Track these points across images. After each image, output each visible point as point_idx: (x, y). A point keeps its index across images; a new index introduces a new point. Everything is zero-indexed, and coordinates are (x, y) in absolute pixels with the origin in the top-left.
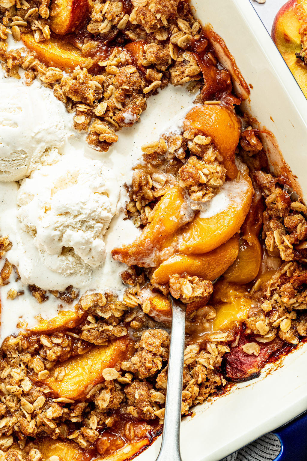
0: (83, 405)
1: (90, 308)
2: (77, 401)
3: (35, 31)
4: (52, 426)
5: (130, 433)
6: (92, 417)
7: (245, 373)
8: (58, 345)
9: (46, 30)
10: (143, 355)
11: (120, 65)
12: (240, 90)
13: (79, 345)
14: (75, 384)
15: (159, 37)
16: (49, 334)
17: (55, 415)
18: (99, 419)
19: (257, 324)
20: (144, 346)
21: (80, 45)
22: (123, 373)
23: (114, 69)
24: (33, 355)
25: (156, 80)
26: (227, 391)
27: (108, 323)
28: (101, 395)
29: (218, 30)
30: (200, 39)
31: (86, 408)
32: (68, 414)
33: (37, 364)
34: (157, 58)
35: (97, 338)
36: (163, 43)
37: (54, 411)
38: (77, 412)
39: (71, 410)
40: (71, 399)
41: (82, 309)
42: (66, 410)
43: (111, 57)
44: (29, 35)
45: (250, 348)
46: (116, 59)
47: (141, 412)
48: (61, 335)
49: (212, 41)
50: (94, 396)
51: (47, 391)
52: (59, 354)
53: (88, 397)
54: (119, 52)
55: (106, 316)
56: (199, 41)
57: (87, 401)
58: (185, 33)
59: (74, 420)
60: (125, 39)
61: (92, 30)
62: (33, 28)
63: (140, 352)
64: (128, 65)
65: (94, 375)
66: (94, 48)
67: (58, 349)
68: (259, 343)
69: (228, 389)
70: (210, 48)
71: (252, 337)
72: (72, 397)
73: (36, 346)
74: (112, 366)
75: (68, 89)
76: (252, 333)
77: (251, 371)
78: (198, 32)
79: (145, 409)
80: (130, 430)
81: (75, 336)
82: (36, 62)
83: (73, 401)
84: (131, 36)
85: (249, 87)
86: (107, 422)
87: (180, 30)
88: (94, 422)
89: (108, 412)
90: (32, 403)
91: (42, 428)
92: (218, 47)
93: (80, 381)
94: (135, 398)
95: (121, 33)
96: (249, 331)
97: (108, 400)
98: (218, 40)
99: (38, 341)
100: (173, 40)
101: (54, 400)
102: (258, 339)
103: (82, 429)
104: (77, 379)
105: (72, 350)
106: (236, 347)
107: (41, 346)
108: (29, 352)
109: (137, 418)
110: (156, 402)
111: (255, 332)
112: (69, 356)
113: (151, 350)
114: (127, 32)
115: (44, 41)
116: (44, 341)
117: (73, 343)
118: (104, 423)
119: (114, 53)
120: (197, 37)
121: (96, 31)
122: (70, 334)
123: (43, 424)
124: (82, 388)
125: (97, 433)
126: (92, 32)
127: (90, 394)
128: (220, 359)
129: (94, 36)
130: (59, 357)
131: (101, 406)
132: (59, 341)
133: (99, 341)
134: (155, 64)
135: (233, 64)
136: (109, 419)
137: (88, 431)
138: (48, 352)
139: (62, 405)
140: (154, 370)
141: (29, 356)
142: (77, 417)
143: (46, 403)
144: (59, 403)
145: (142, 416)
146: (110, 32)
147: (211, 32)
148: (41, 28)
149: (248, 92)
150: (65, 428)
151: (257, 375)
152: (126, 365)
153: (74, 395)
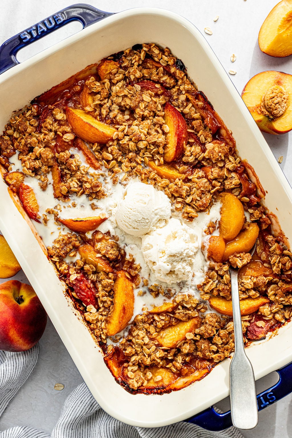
0: (174, 350)
1: (180, 302)
2: (172, 348)
3: (156, 160)
4: (159, 361)
5: (198, 365)
6: (179, 357)
7: (258, 337)
8: (163, 320)
9: (162, 160)
10: (207, 326)
11: (199, 178)
12: (260, 193)
13: (173, 320)
14: (171, 340)
15: (219, 165)
16: (158, 314)
17: (161, 356)
18: (182, 358)
19: (265, 310)
20: (207, 322)
21: (178, 168)
22: (196, 335)
23: (196, 180)
24: (150, 324)
25: (218, 186)
26: (248, 346)
27: (188, 309)
28: (184, 346)
29: (250, 163)
30: (240, 166)
31: (176, 351)
32: (167, 355)
33: (152, 329)
34: (218, 175)
35: (183, 317)
36: (221, 168)
37: (160, 354)
38: (171, 354)
39: (169, 353)
40: (169, 347)
41: (176, 302)
42: (166, 353)
43: (195, 174)
44: (152, 162)
45: (260, 323)
46: (197, 175)
47: (204, 355)
48: (165, 315)
49: (247, 168)
50: (180, 346)
51: (157, 343)
52: (163, 325)
53: (177, 347)
54: (199, 172)
55: (188, 306)
56: (239, 167)
57: (176, 348)
58: (233, 163)
59: (170, 358)
60: (201, 165)
61: (185, 160)
62: (155, 158)
63: (205, 325)
64: (203, 178)
65: (181, 336)
66: (185, 169)
67: (163, 322)
68: (264, 320)
69: (249, 345)
70: (245, 171)
71: (261, 317)
72: (169, 346)
73: (152, 320)
74: (190, 331)
75: (173, 190)
76: (261, 314)
77: (261, 336)
78: (239, 163)
79: (207, 354)
80: (198, 364)
81: (172, 315)
82: (156, 176)
83: (169, 349)
84: (205, 164)
85: (265, 192)
86: (186, 360)
87: (230, 161)
88: (180, 359)
89: (187, 355)
90: (149, 349)
91: (153, 362)
92: (249, 171)
93: (173, 339)
94: (202, 348)
95: (199, 162)
96: (260, 313)
97: (188, 349)
98: (250, 168)
99: (153, 317)
100: (227, 166)
101: (160, 348)
102: (264, 318)
103: (174, 362)
104: (172, 337)
105: (170, 322)
106: (252, 323)
107: (154, 320)
108: (148, 323)
109: (202, 358)
110: (212, 351)
111: (263, 314)
112: (168, 325)
113: (211, 324)
114: (203, 162)
115: (160, 165)
116: (156, 318)
117: (170, 319)
118: (185, 360)
119: (196, 172)
120: (239, 165)
121: (187, 161)
122: (169, 314)
123: (154, 360)
124: (175, 342)
125: (182, 365)
126: (185, 161)
127: (179, 345)
128: (245, 329)
129: (186, 163)
130: (163, 326)
131: (184, 352)
132: (163, 318)
133: (184, 319)
134: (217, 178)
135: (258, 180)
136: (188, 358)
137: (177, 364)
138: (158, 323)
139: (164, 350)
140: (212, 334)
141: (148, 325)
142: (171, 356)
143: (156, 349)
144: (162, 349)
145: (205, 357)
146: (194, 161)
147: (246, 163)
148: (159, 159)
149: (265, 195)
150: (165, 361)
151: (264, 338)
152: (197, 331)
153: (171, 346)
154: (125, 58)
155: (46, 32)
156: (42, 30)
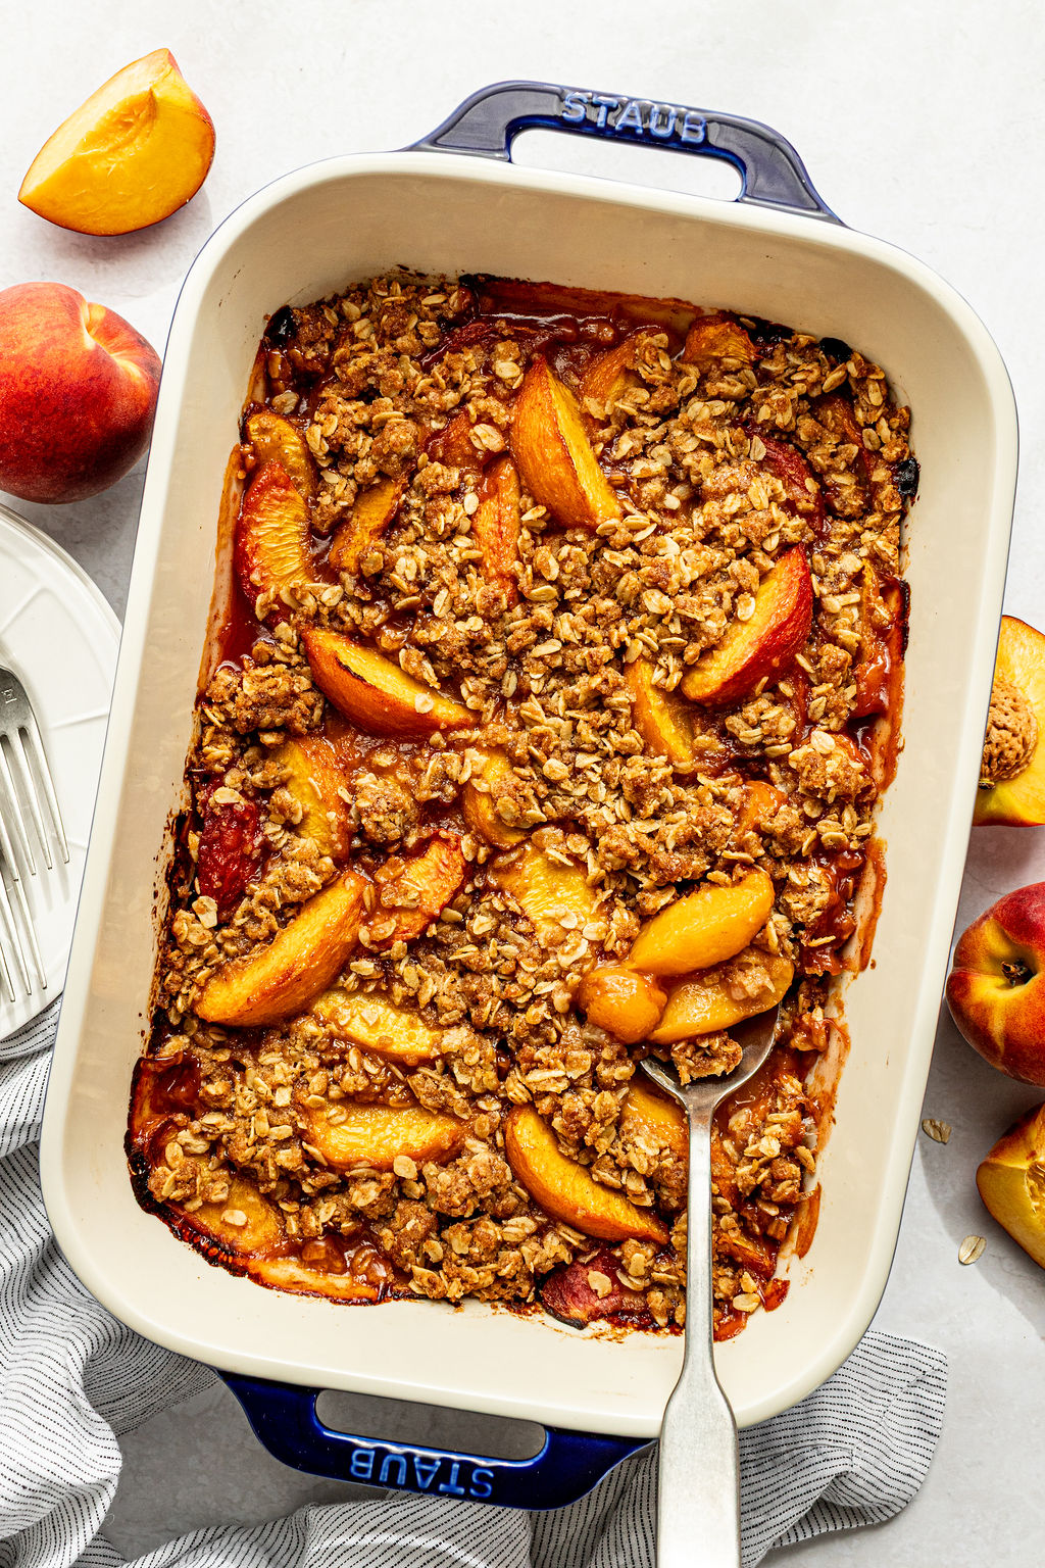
0: (332, 1177)
1: (448, 1054)
2: (331, 1168)
3: (661, 667)
4: (272, 1175)
5: (362, 1263)
6: (330, 1204)
7: (567, 1310)
8: (367, 1074)
9: (676, 677)
10: (460, 1181)
12: (853, 952)
14: (348, 1144)
15: (807, 809)
16: (365, 1050)
17: (287, 1165)
18: (337, 1213)
19: (637, 1255)
20: (471, 1171)
21: (698, 731)
22: (421, 1178)
24: (322, 1065)
26: (525, 1313)
28: (364, 1187)
29: (889, 861)
30: (856, 851)
31: (334, 1184)
32: (305, 1176)
33: (317, 1081)
34: (785, 833)
36: (806, 820)
37: (288, 1158)
38: (318, 1181)
39: (312, 1173)
40: (326, 1159)
41: (438, 1048)
42: (306, 1169)
44: (648, 666)
45: (599, 1281)
47: (397, 1249)
48: (382, 1063)
49: (870, 865)
50: (355, 1179)
51: (302, 1125)
52: (360, 1089)
53: (348, 1174)
56: (852, 852)
57: (342, 1176)
58: (843, 830)
59: (306, 1189)
60: (761, 771)
61: (731, 725)
62: (661, 661)
63: (459, 1175)
65: (383, 1153)
66: (712, 750)
67: (363, 1082)
68: (615, 1281)
69: (529, 1312)
70: (857, 873)
71: (613, 1267)
72: (331, 1158)
73: (337, 1057)
74: (415, 1158)
76: (620, 1259)
77: (576, 1312)
78: (862, 839)
79: (405, 1252)
80: (364, 1260)
81: (400, 1076)
82: (626, 711)
83: (326, 1164)
84: (775, 774)
85: (870, 962)
86: (344, 1225)
87: (840, 820)
88: (327, 1211)
89: (356, 1214)
90: (271, 1126)
91: (257, 1166)
92: (870, 878)
93: (357, 1146)
94: (405, 1226)
95: (764, 760)
96: (618, 1253)
97: (370, 1200)
98: (880, 873)
99: (345, 1052)
100: (820, 826)
101: (304, 1144)
102: (619, 1275)
103: (306, 1208)
104: (352, 1139)
105: (381, 1093)
106: (582, 1264)
107: (344, 1062)
108: (320, 1058)
109: (385, 1252)
110: (426, 1254)
111: (624, 1262)
112: (371, 1099)
113: (475, 1183)
114: (772, 765)
115: (658, 688)
116: (353, 1058)
117: (390, 1084)
118: (340, 1224)
120: (854, 845)
121: (736, 732)
122: (394, 1068)
123: (263, 1162)
124: (352, 1157)
125: (321, 1229)
126: (729, 728)
127: (353, 1173)
128: (549, 1265)
129: (725, 734)
130: (357, 1093)
131: (354, 1200)
132: (372, 1070)
133: (429, 1102)
134: (775, 838)
135: (873, 918)
136: (350, 1224)
137: (313, 1218)
138: (347, 1076)
139: (309, 1160)
140: (458, 1212)
141: (317, 1062)
142: (313, 1187)
143: (288, 1140)
144: (306, 1152)
145: (395, 1256)
146: (750, 747)
147: (879, 853)
148: (671, 670)
149: (863, 967)
150: (285, 1187)
151: (581, 1326)
152: (430, 1169)
153: (337, 1158)
154: (784, 353)
155: (639, 136)
156: (630, 123)
